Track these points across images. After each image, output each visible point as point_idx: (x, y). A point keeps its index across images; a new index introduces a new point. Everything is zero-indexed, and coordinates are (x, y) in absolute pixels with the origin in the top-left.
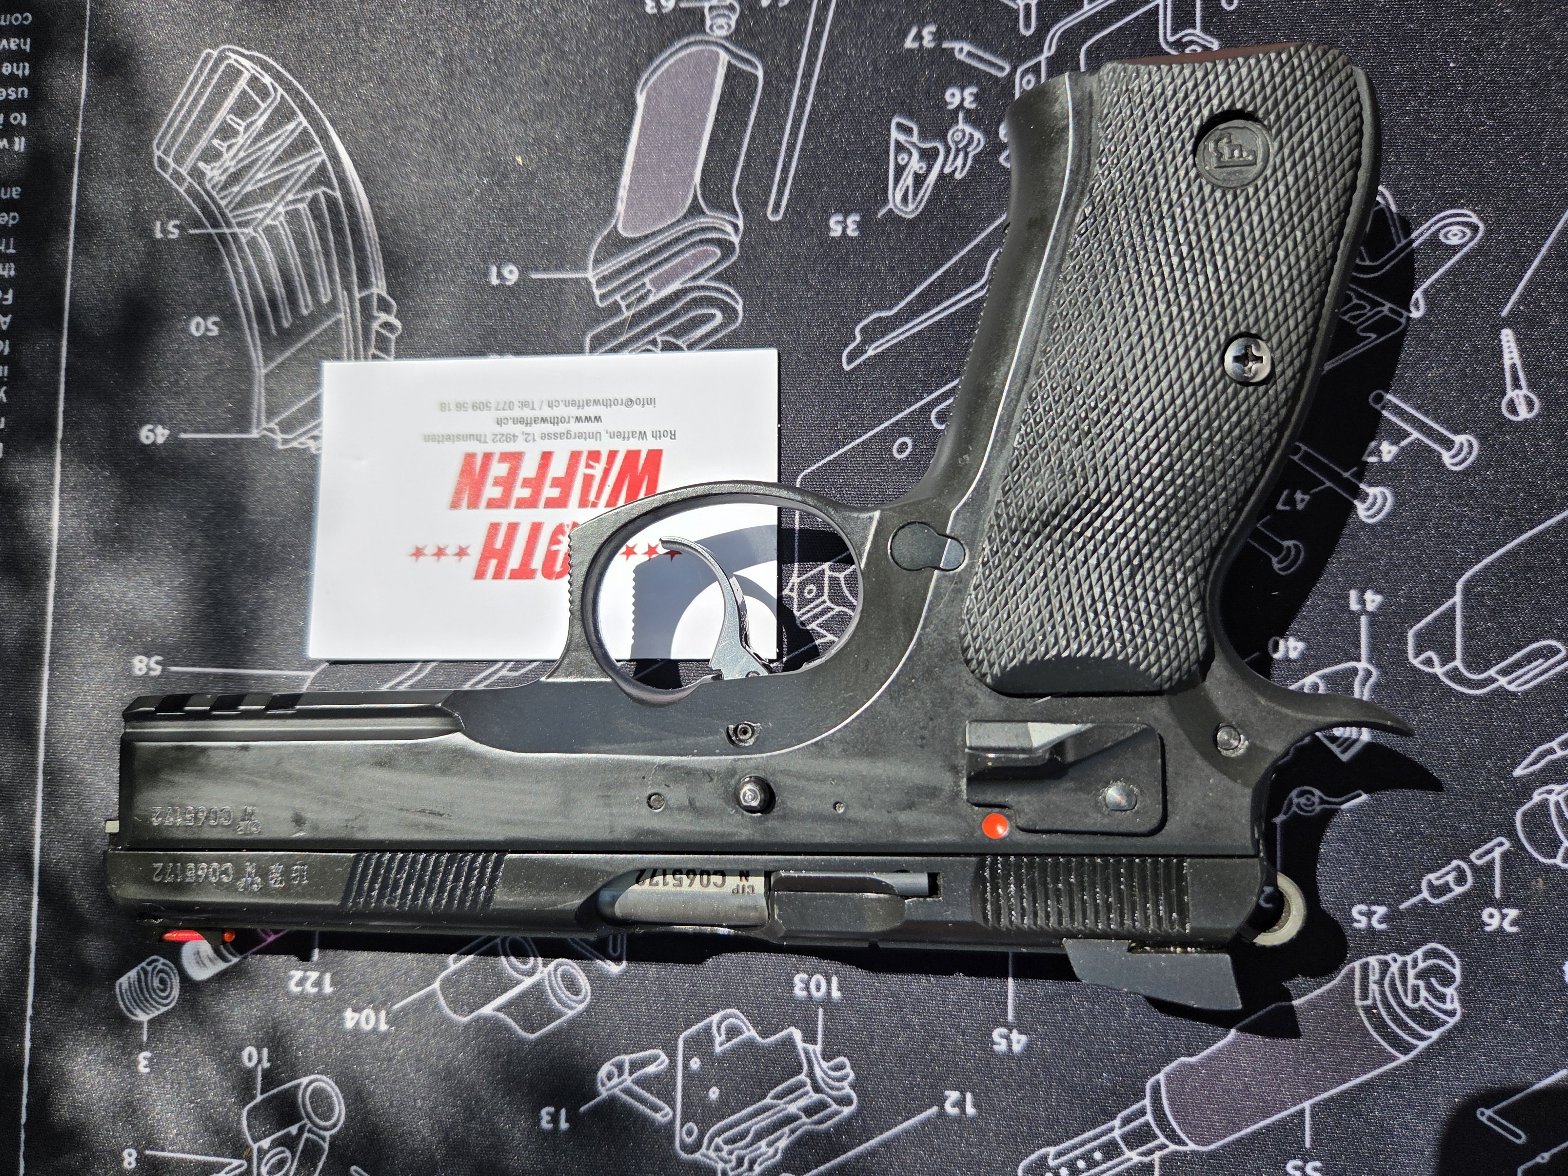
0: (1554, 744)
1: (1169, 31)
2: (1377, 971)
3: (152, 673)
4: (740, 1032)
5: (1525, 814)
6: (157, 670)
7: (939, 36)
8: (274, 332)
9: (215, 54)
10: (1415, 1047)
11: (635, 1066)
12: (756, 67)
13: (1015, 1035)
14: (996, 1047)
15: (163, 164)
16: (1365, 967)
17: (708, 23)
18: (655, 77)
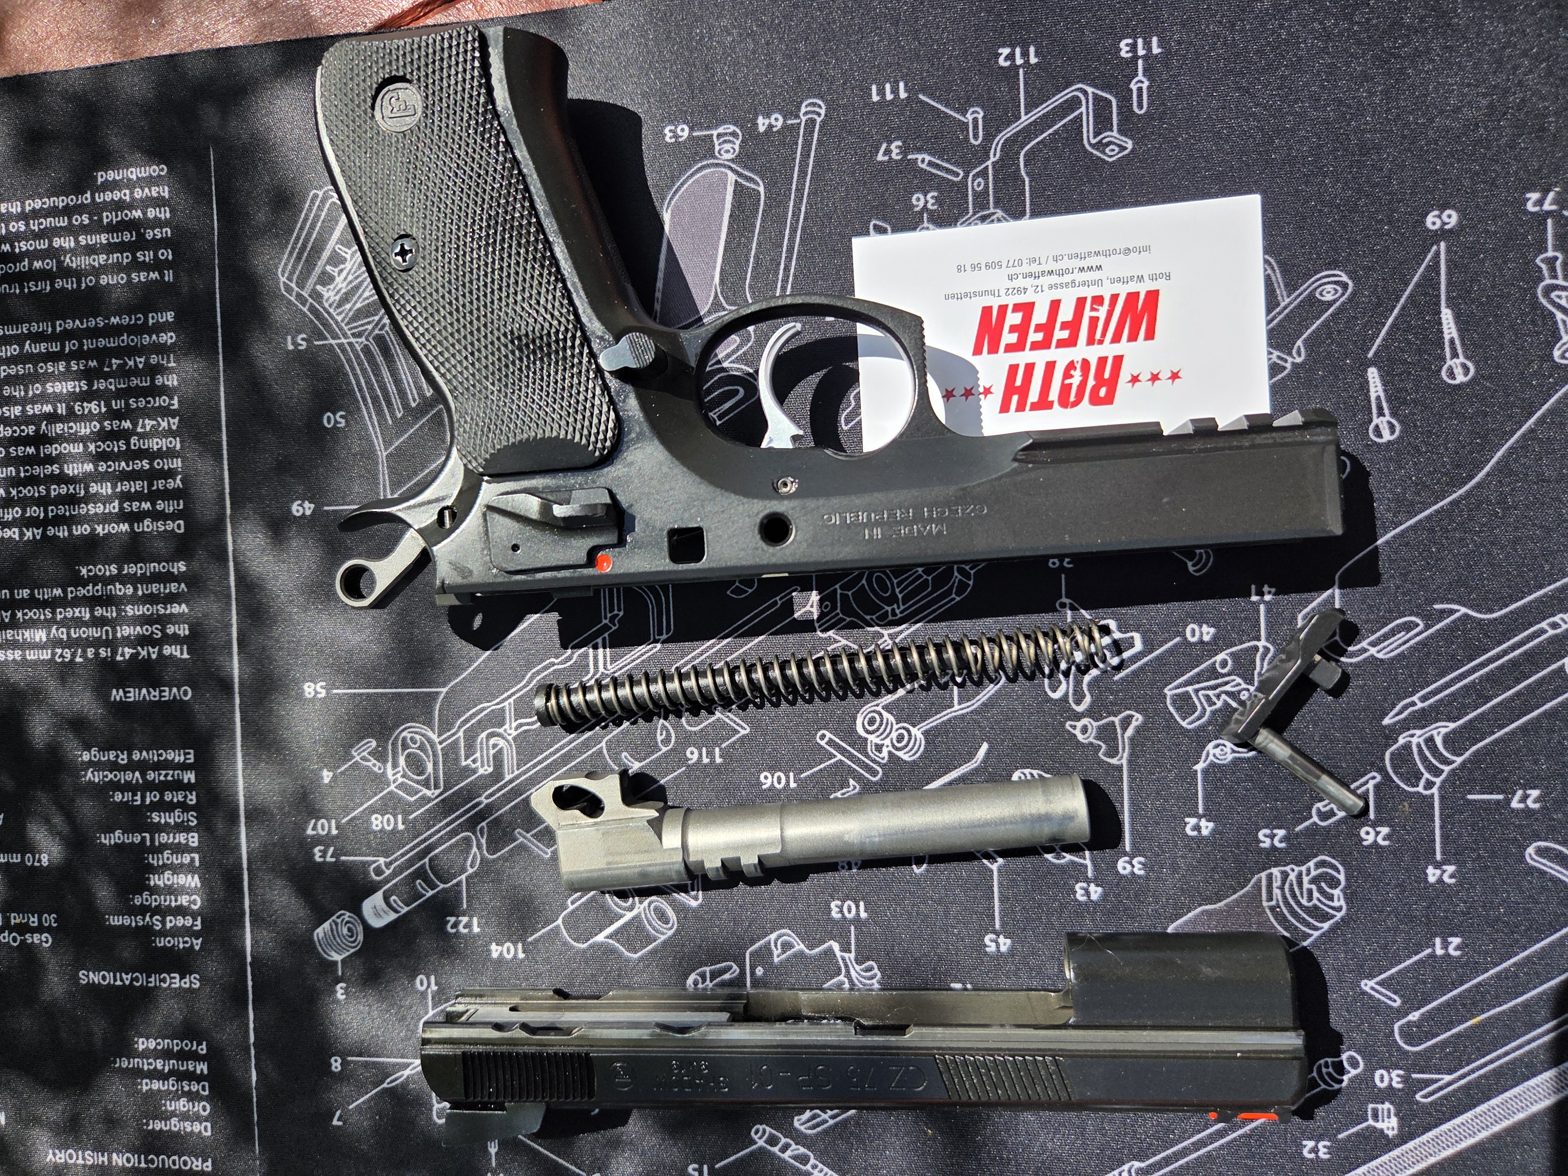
0: (1415, 698)
1: (1091, 135)
2: (1279, 879)
3: (319, 696)
4: (792, 946)
5: (1392, 754)
6: (323, 694)
7: (904, 151)
8: (390, 422)
9: (320, 193)
10: (1310, 935)
11: (714, 975)
12: (758, 185)
13: (1002, 939)
14: (987, 949)
15: (289, 289)
16: (1270, 877)
17: (717, 148)
18: (677, 197)
